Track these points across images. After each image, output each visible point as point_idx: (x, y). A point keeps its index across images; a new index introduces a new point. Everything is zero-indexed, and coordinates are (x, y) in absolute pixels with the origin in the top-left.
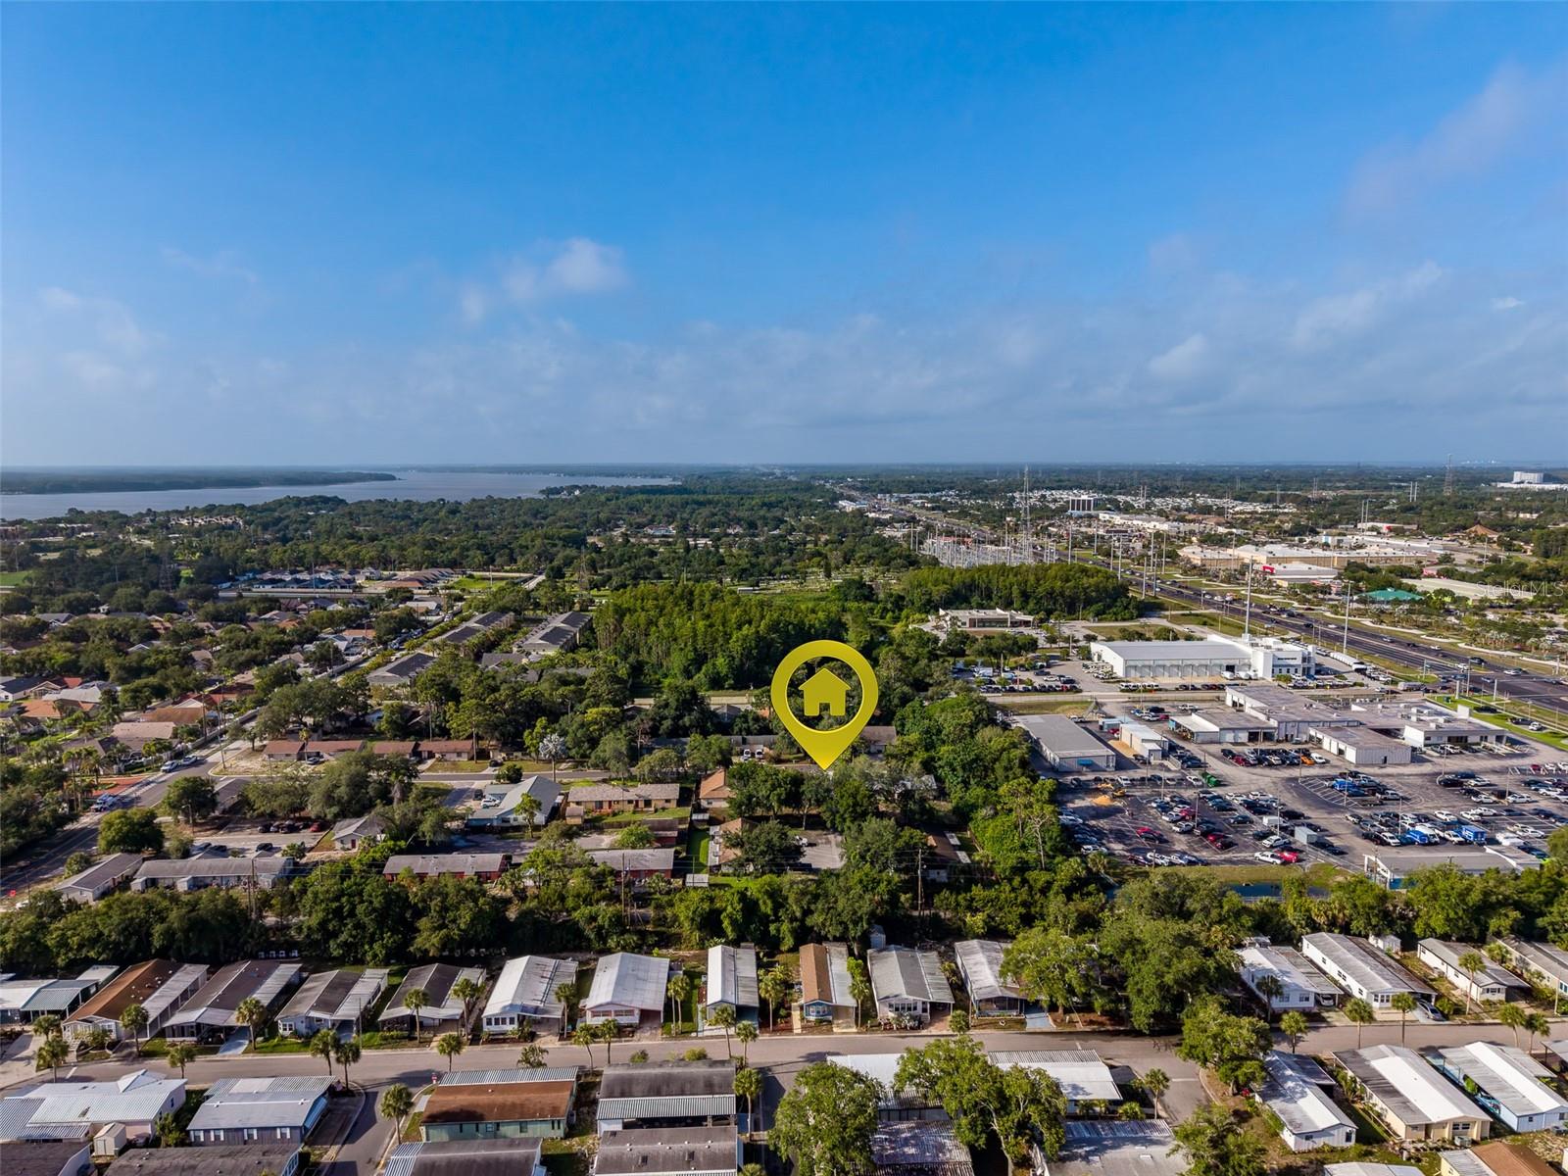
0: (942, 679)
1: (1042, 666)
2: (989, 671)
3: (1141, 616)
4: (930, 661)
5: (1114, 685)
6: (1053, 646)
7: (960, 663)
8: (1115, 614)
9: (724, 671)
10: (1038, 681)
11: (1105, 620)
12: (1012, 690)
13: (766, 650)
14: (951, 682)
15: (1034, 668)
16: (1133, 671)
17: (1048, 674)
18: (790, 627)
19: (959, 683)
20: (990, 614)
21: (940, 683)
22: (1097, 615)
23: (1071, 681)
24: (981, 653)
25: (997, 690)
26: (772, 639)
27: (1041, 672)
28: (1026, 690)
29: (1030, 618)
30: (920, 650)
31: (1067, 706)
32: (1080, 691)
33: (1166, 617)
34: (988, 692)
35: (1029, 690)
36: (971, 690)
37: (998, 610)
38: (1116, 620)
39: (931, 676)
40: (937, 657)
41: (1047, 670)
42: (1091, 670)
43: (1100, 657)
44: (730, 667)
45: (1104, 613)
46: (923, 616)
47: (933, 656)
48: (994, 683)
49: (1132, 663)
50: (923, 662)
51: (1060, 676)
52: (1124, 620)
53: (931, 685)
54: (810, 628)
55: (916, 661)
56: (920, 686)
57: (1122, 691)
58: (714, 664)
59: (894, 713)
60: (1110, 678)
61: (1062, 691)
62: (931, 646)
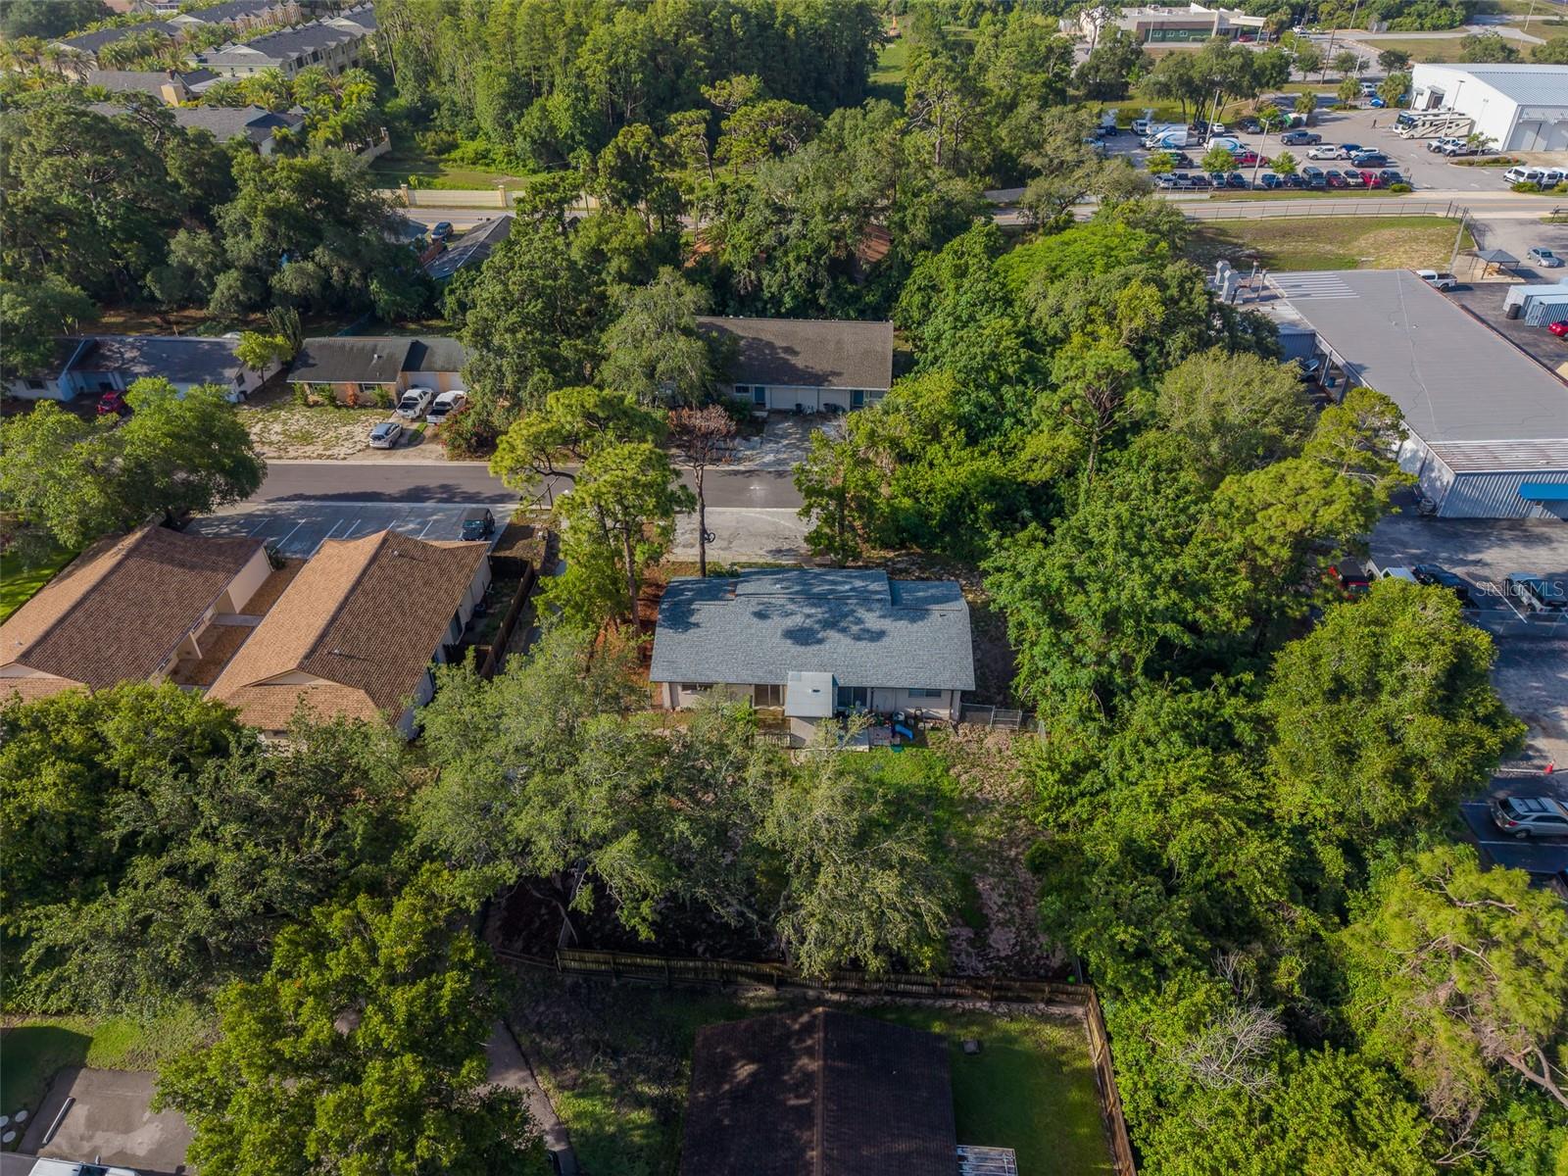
0: (1069, 155)
1: (1297, 123)
2: (1180, 133)
3: (1468, 21)
4: (1045, 104)
5: (1487, 171)
6: (1311, 76)
7: (1112, 111)
8: (1420, 16)
9: (564, 124)
10: (1304, 159)
11: (1400, 28)
12: (1237, 184)
13: (671, 75)
14: (1092, 164)
15: (1278, 125)
16: (1530, 135)
17: (1315, 140)
18: (736, 18)
19: (1114, 168)
20: (1178, 15)
21: (1060, 168)
22: (1384, 18)
23: (1380, 160)
24: (1164, 90)
25: (1199, 184)
26: (690, 49)
27: (1299, 136)
28: (1271, 185)
29: (1258, 22)
30: (1025, 78)
31: (1386, 234)
32: (1407, 188)
33: (1519, 25)
34: (1176, 188)
35: (1279, 185)
36: (1142, 188)
37: (1195, 8)
38: (1422, 28)
39: (1038, 146)
40: (1062, 98)
41: (1311, 131)
42: (1419, 132)
43: (1436, 99)
44: (577, 117)
45: (1400, 14)
46: (1050, 20)
47: (1055, 93)
48: (1191, 165)
49: (1536, 115)
50: (1027, 108)
51: (1350, 148)
52: (1435, 28)
53: (1037, 173)
54: (785, 25)
55: (1011, 107)
56: (1009, 173)
57: (1518, 188)
58: (543, 109)
59: (907, 269)
60: (1472, 153)
61: (1363, 186)
62: (1053, 66)
